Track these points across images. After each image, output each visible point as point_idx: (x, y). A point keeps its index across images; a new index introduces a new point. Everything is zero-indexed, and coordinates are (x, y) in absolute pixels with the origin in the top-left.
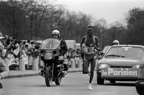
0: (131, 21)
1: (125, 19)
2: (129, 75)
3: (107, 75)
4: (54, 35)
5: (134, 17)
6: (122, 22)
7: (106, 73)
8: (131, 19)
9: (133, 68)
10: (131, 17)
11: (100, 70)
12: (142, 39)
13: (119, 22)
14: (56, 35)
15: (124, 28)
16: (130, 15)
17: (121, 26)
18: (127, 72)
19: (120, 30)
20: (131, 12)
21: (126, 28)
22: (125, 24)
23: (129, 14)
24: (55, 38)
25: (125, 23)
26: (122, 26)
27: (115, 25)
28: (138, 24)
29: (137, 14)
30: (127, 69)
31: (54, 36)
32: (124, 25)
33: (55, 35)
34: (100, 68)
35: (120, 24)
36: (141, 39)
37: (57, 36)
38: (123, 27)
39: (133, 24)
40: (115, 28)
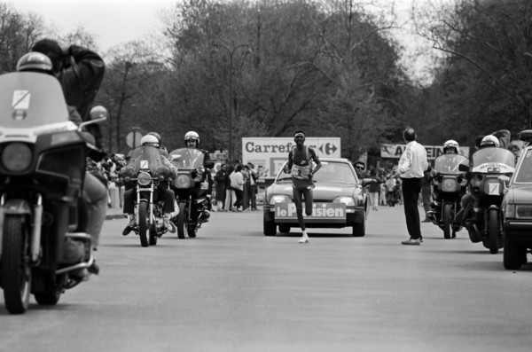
0: (186, 40)
1: (166, 34)
2: (327, 216)
3: (287, 216)
4: (189, 141)
5: (196, 28)
6: (154, 46)
7: (285, 212)
8: (186, 32)
9: (334, 202)
10: (186, 27)
11: (273, 206)
12: (228, 105)
13: (143, 42)
14: (193, 141)
15: (162, 64)
16: (182, 18)
17: (149, 58)
18: (324, 210)
19: (145, 73)
20: (187, 7)
21: (170, 66)
22: (165, 53)
23: (181, 14)
24: (191, 146)
25: (165, 48)
26: (153, 58)
27: (127, 56)
28: (213, 52)
29: (208, 15)
30: (324, 205)
31: (189, 144)
32: (161, 56)
33: (191, 140)
34: (272, 203)
35: (146, 50)
36: (225, 106)
37: (195, 143)
38: (157, 63)
39: (194, 50)
40: (129, 65)
